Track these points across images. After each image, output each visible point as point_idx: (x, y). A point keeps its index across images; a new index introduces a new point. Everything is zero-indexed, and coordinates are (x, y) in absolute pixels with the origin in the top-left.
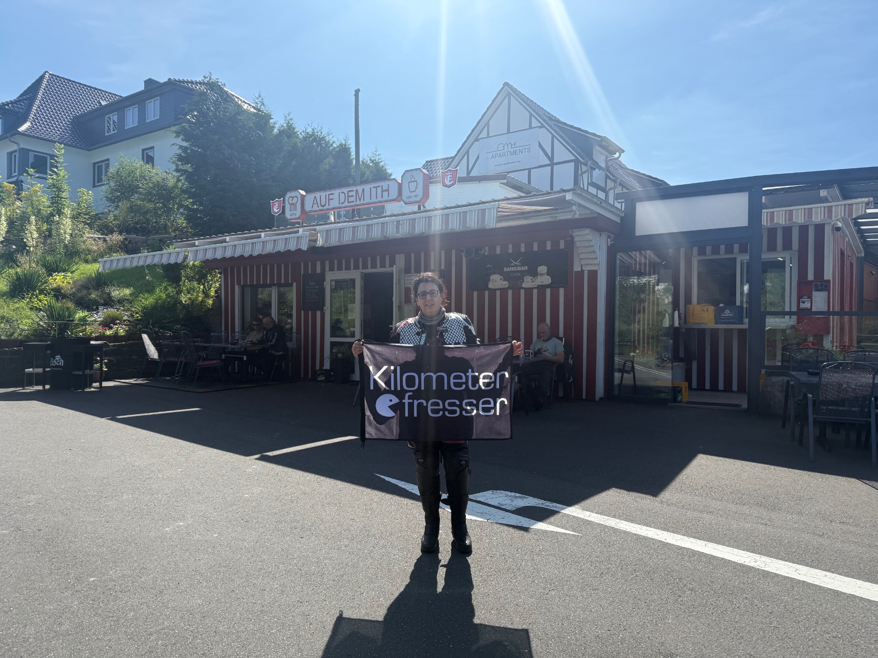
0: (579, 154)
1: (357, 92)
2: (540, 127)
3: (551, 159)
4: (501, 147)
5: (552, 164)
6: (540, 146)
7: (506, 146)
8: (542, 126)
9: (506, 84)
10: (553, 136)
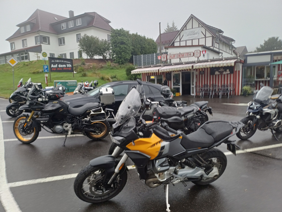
0: (213, 35)
1: (160, 23)
2: (202, 27)
3: (205, 36)
4: (190, 33)
5: (205, 37)
6: (202, 32)
7: (192, 32)
8: (203, 27)
9: (192, 15)
10: (206, 30)
